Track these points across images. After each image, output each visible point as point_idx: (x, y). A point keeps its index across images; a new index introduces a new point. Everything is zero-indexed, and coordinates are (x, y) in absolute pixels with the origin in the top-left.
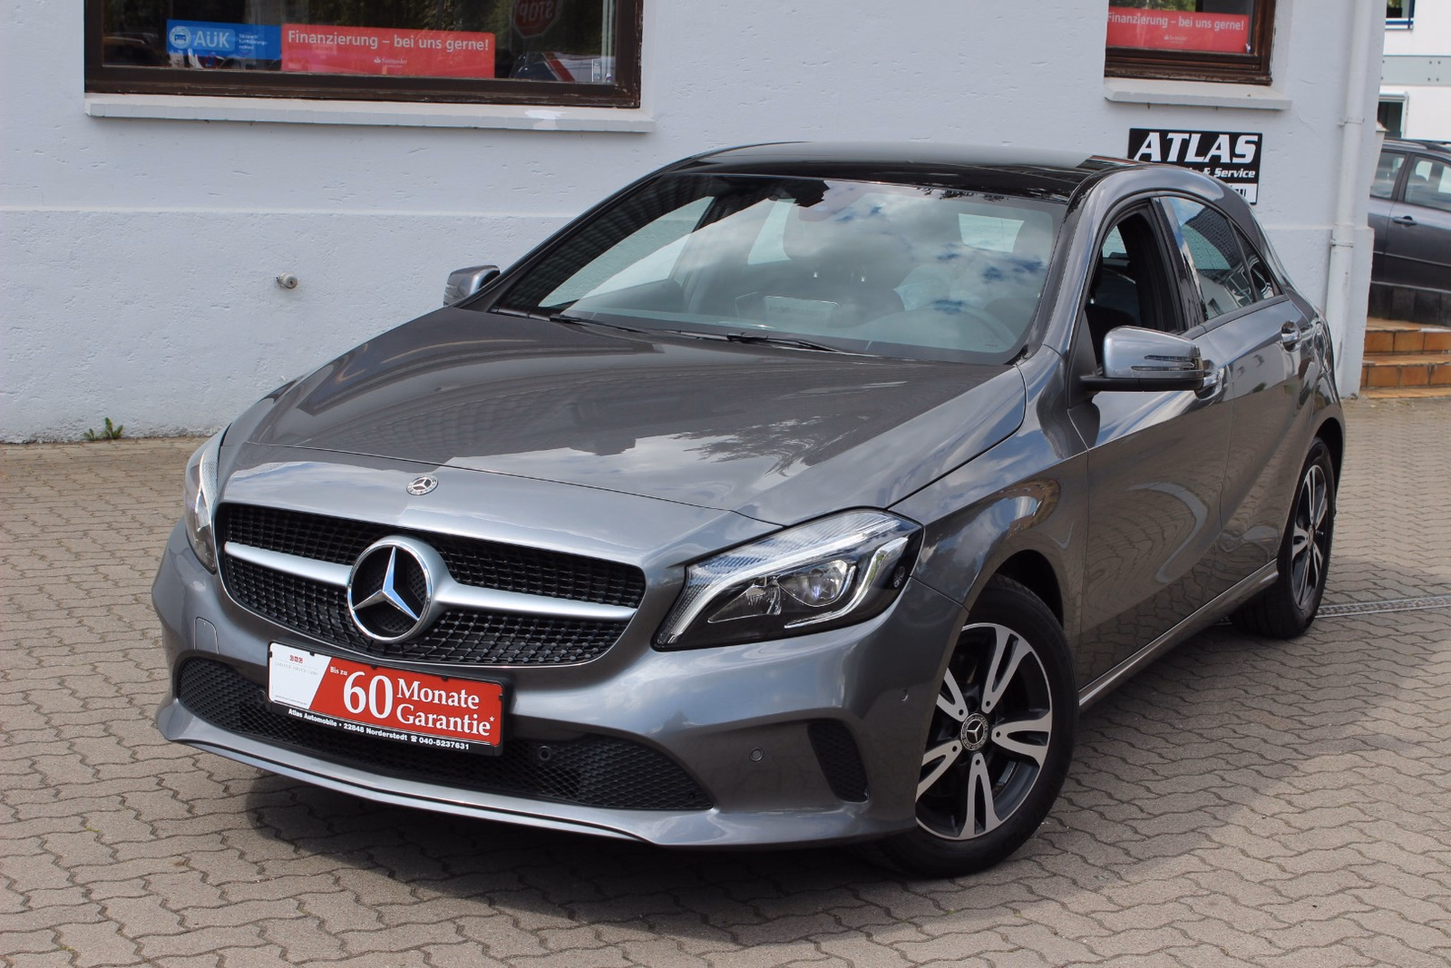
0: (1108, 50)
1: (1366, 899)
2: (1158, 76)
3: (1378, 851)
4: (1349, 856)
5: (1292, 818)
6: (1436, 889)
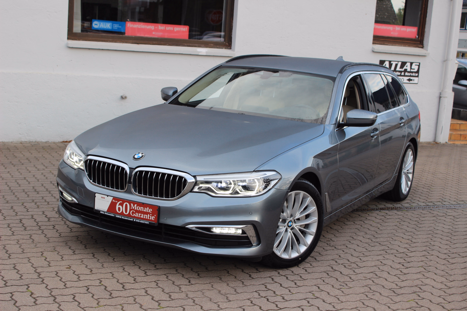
0: (374, 36)
1: (421, 296)
2: (389, 44)
3: (428, 281)
4: (418, 282)
5: (402, 270)
6: (443, 293)
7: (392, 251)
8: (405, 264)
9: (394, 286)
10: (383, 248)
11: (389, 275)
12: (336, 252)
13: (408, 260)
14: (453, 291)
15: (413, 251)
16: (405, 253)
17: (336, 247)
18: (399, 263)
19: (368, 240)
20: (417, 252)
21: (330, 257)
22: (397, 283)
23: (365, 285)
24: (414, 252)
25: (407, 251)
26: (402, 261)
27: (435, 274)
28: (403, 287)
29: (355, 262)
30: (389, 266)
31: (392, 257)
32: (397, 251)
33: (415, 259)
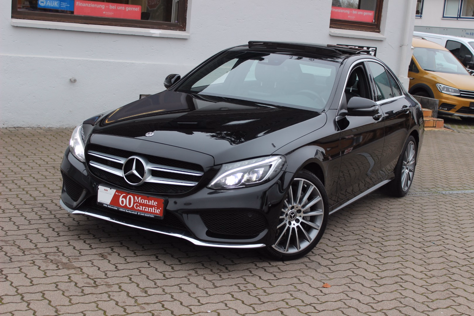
0: (331, 20)
1: (403, 286)
2: (346, 28)
3: (407, 271)
4: (398, 272)
5: (381, 260)
6: (425, 283)
7: (367, 241)
8: (382, 254)
9: (375, 277)
10: (357, 237)
11: (369, 265)
13: (384, 249)
14: (434, 280)
15: (387, 240)
16: (380, 242)
18: (375, 253)
20: (392, 241)
22: (377, 273)
23: (346, 276)
24: (389, 241)
25: (382, 240)
26: (378, 250)
28: (384, 278)
29: (332, 252)
30: (366, 256)
31: (367, 247)
32: (372, 240)
33: (391, 248)
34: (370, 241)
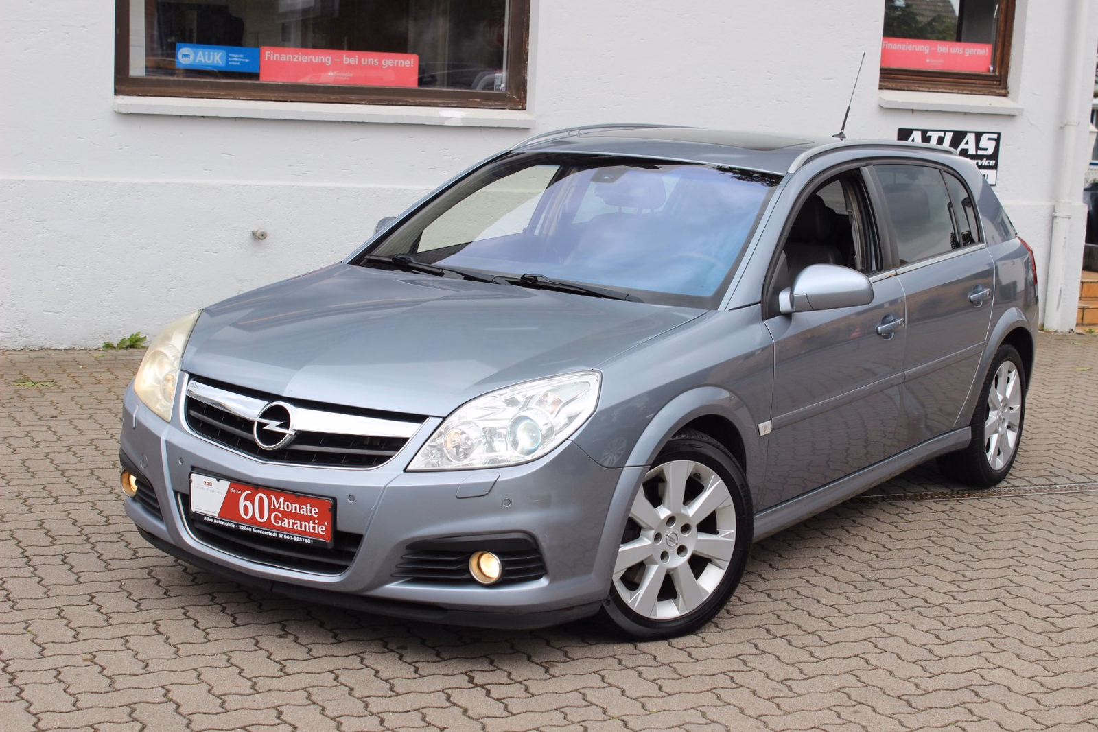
0: (882, 70)
1: (976, 712)
2: (921, 89)
3: (997, 675)
4: (972, 678)
5: (935, 648)
7: (913, 602)
8: (941, 634)
9: (910, 689)
10: (890, 593)
11: (901, 662)
12: (771, 606)
13: (950, 622)
15: (965, 600)
16: (945, 605)
17: (772, 593)
18: (927, 632)
19: (853, 575)
20: (976, 603)
21: (755, 621)
22: (918, 681)
23: (837, 688)
24: (969, 603)
25: (952, 600)
26: (936, 625)
27: (1018, 656)
28: (932, 692)
29: (816, 631)
30: (901, 639)
31: (911, 617)
32: (926, 601)
33: (969, 620)
34: (921, 603)
